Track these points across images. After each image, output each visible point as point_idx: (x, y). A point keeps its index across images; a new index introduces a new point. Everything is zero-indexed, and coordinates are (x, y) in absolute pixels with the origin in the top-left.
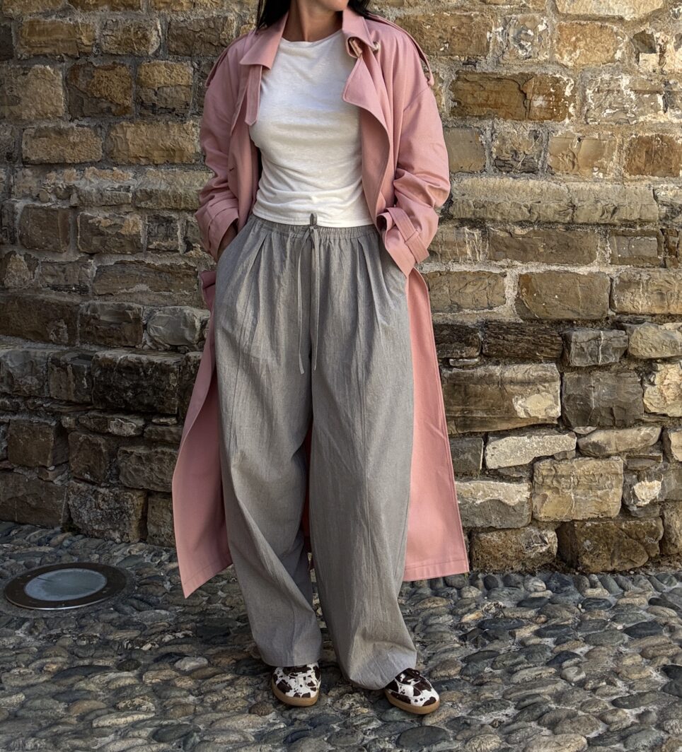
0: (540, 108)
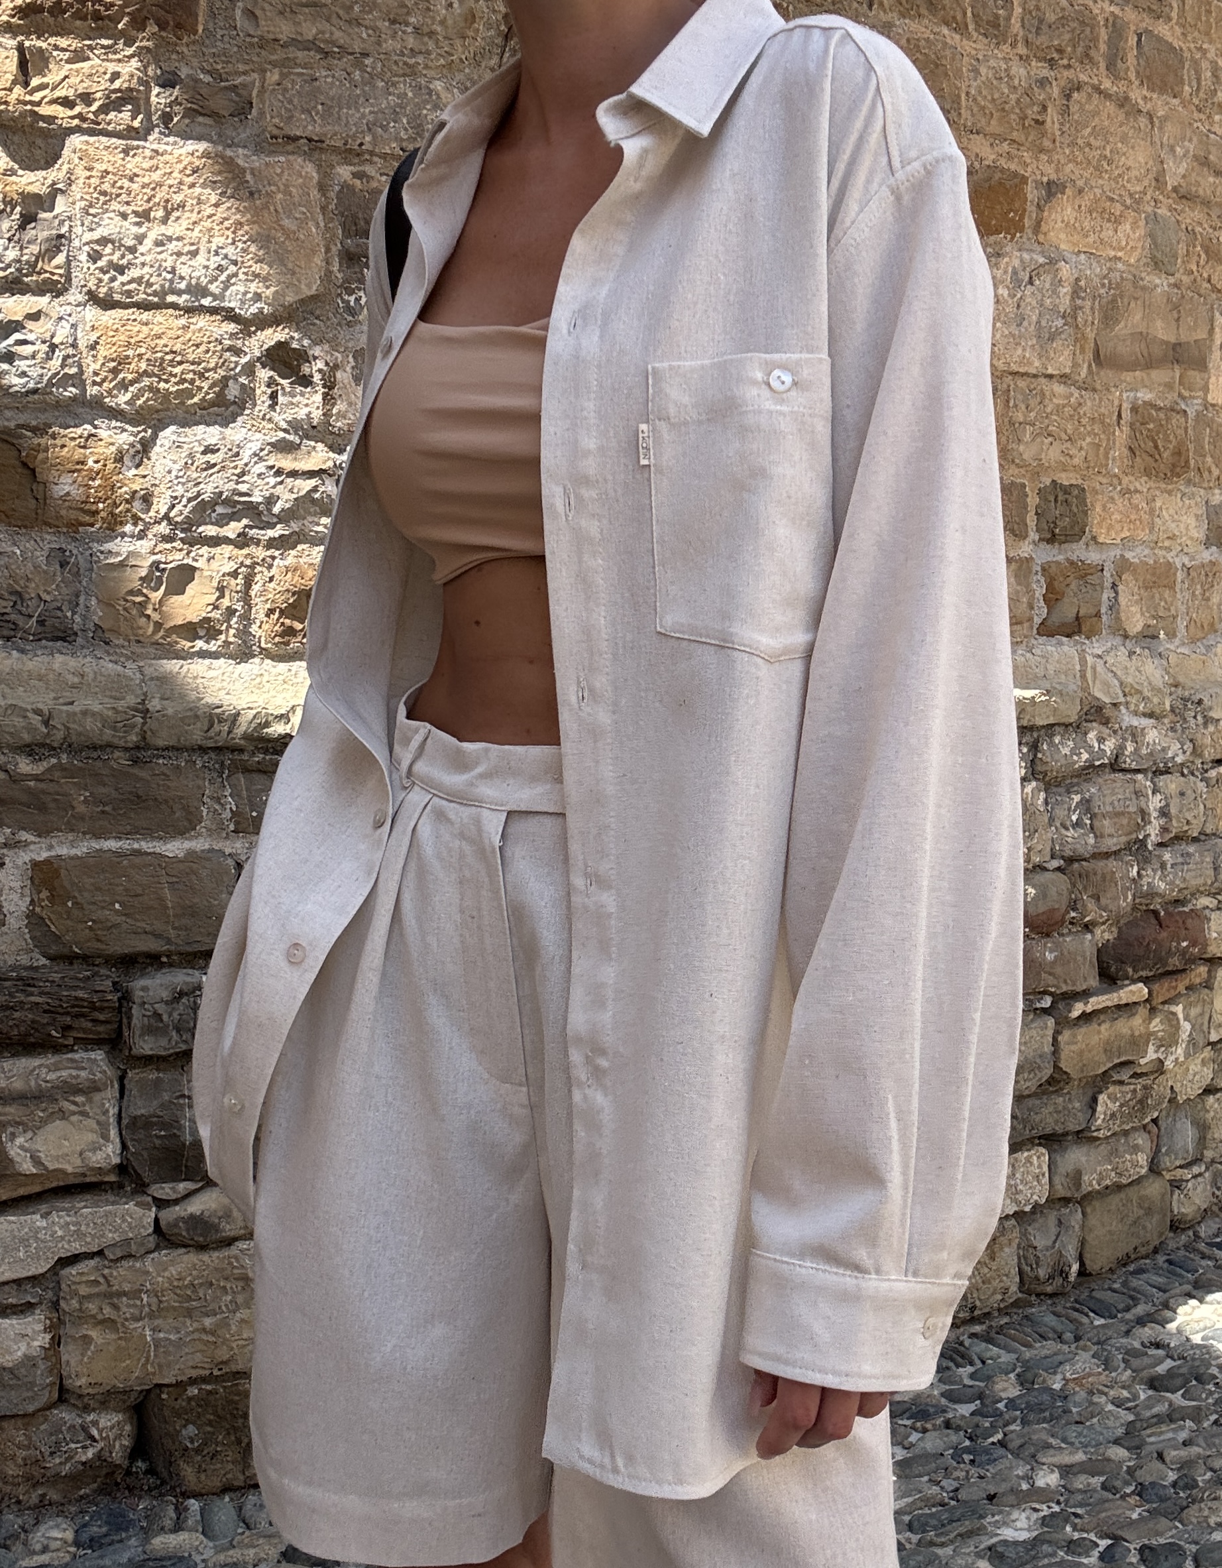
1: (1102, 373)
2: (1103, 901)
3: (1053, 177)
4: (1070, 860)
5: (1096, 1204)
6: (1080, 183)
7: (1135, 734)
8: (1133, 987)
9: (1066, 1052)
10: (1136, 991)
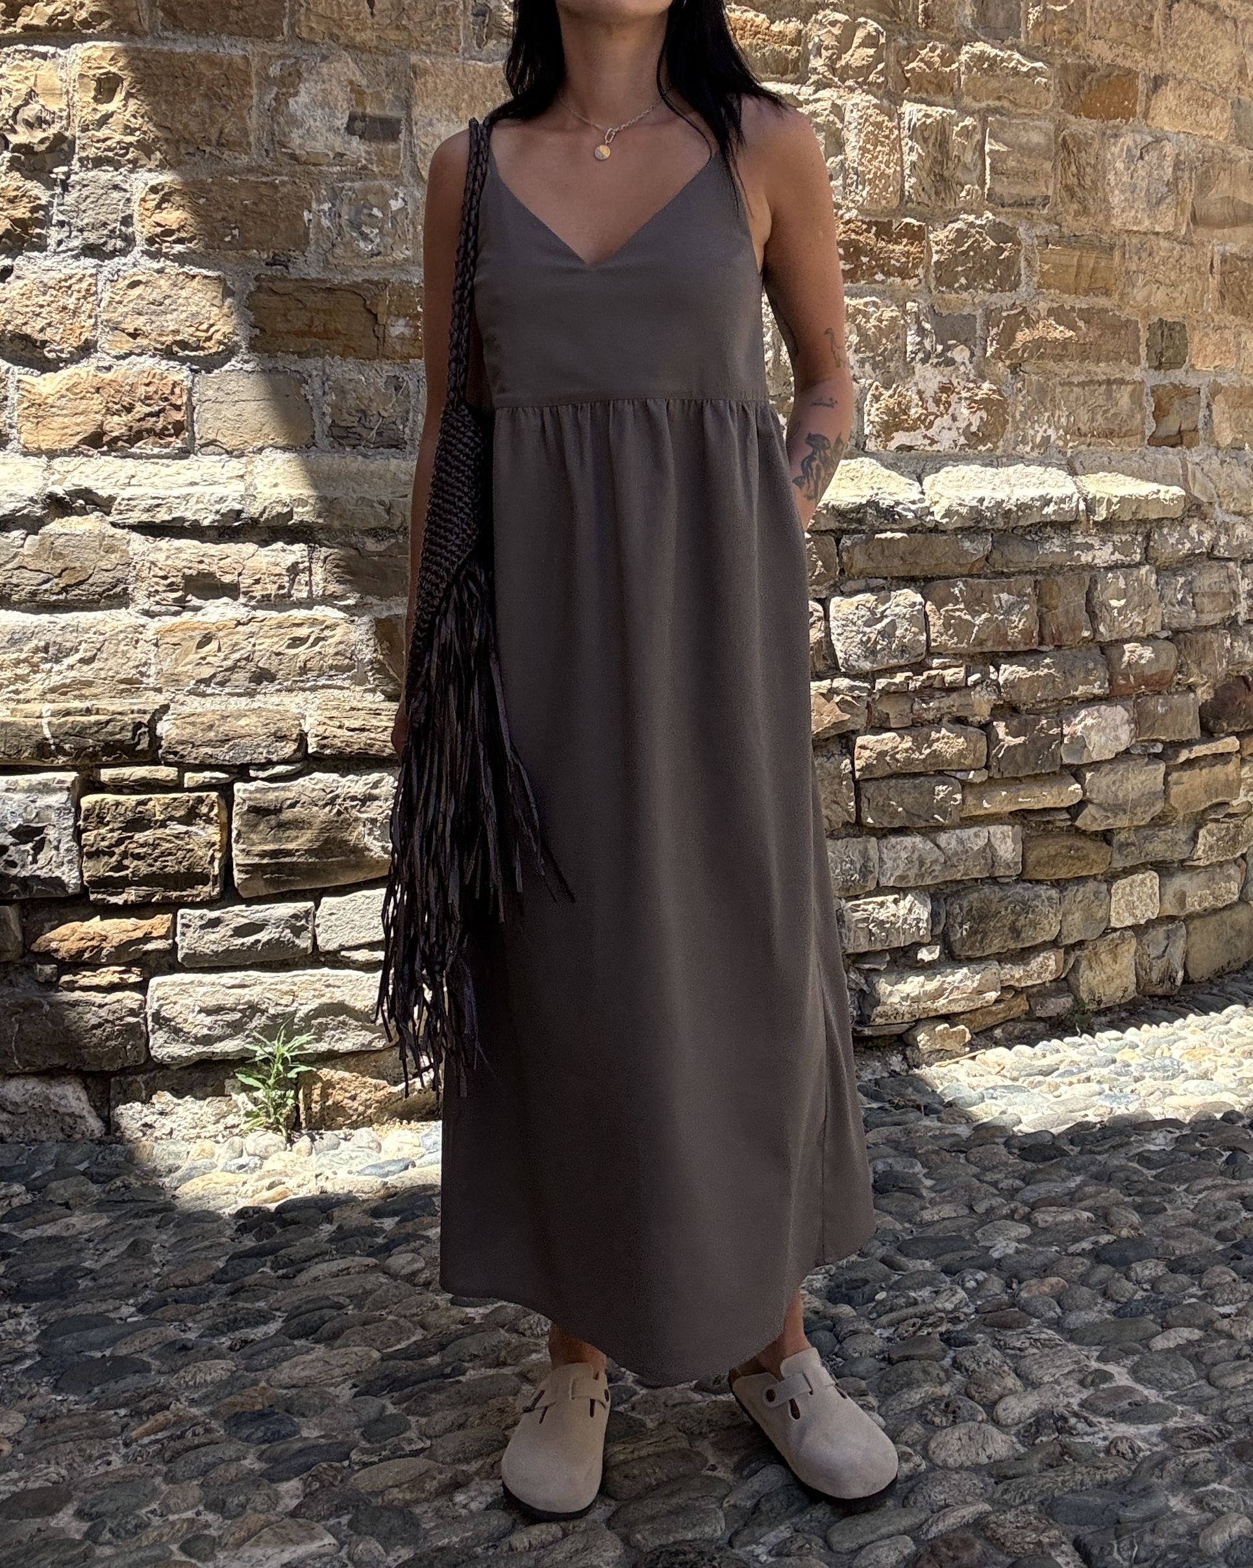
0: (402, 338)
1: (1199, 230)
2: (1203, 666)
3: (1158, 72)
4: (1177, 632)
5: (1197, 923)
6: (1180, 76)
7: (1227, 528)
8: (1228, 740)
9: (1174, 790)
10: (1231, 744)
